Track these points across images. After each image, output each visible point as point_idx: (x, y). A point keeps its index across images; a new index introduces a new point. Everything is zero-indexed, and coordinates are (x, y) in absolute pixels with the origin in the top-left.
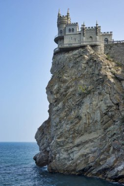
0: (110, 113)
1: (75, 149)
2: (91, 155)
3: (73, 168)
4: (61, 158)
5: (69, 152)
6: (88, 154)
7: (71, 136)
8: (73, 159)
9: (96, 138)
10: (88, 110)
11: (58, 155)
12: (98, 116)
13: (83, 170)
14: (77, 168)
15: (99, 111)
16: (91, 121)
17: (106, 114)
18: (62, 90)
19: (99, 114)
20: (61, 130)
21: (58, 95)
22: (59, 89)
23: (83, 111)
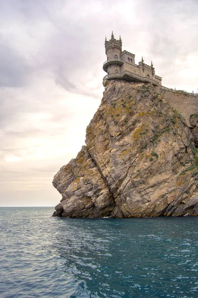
0: (180, 155)
1: (150, 189)
2: (168, 195)
3: (151, 210)
4: (134, 200)
5: (143, 193)
6: (166, 194)
7: (146, 176)
8: (149, 201)
9: (169, 179)
10: (164, 149)
11: (128, 198)
12: (170, 157)
13: (164, 211)
14: (156, 209)
15: (172, 152)
16: (164, 161)
17: (176, 155)
18: (130, 123)
19: (172, 155)
20: (137, 169)
21: (124, 127)
22: (126, 121)
23: (159, 150)
